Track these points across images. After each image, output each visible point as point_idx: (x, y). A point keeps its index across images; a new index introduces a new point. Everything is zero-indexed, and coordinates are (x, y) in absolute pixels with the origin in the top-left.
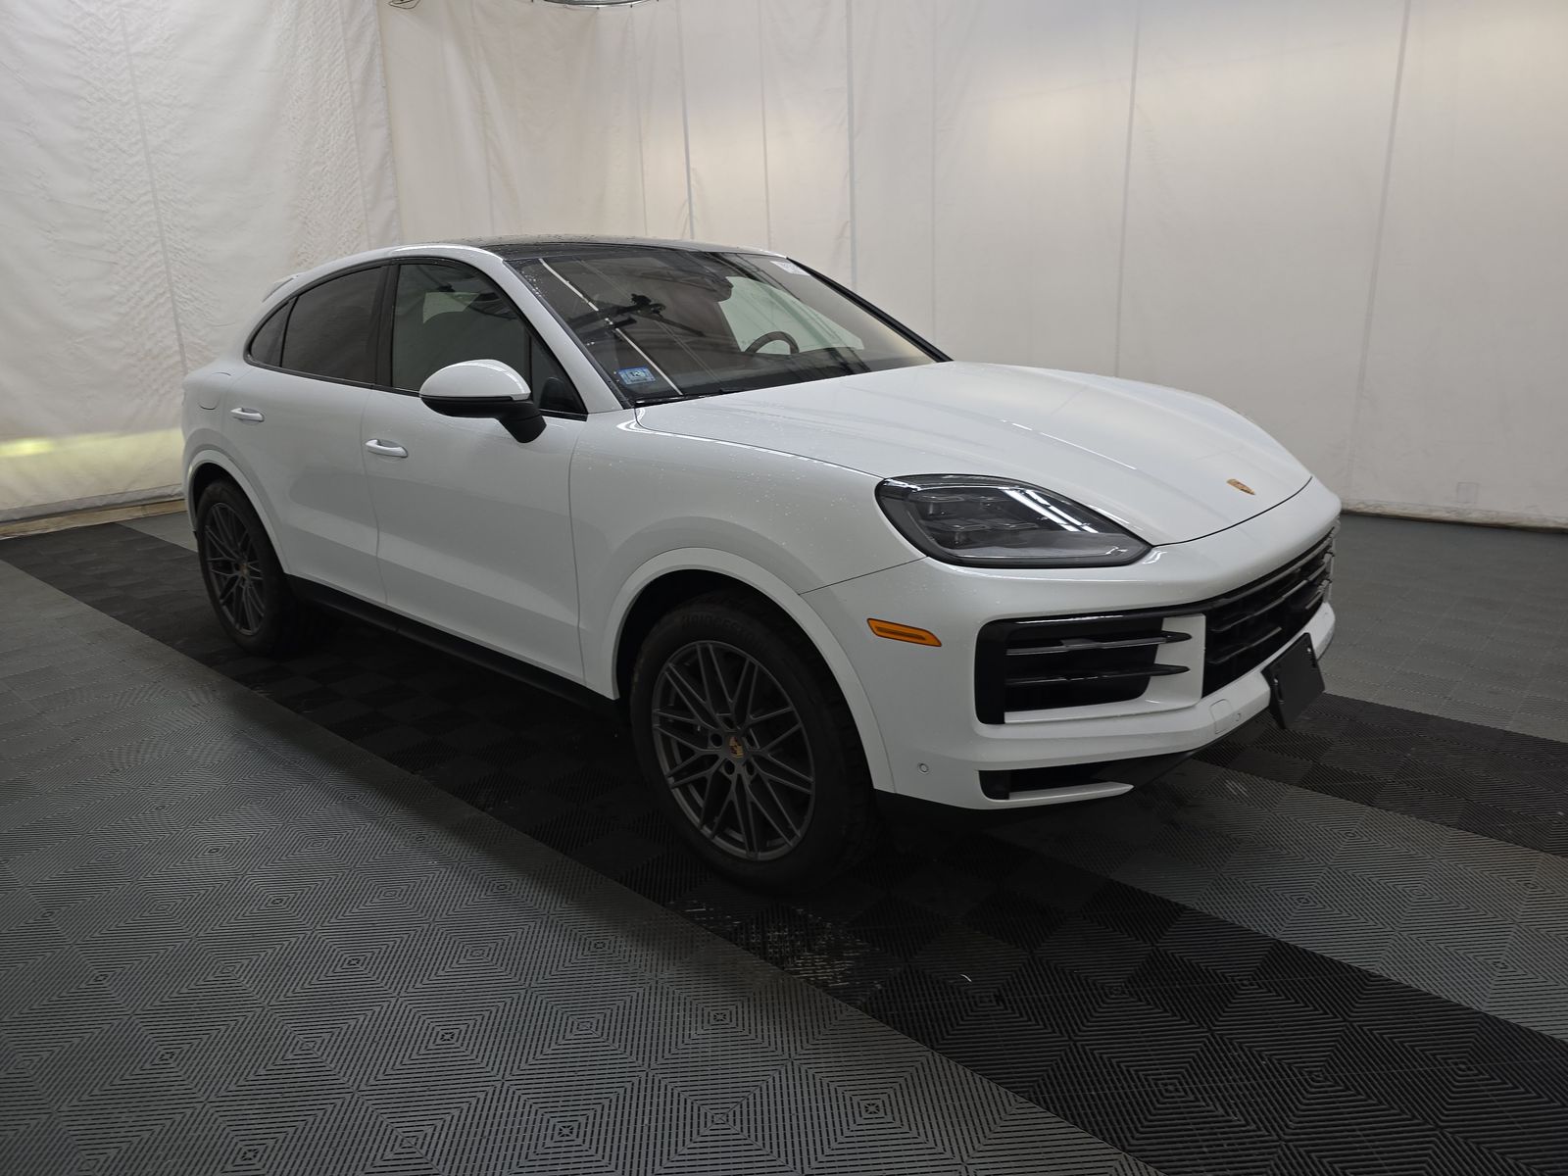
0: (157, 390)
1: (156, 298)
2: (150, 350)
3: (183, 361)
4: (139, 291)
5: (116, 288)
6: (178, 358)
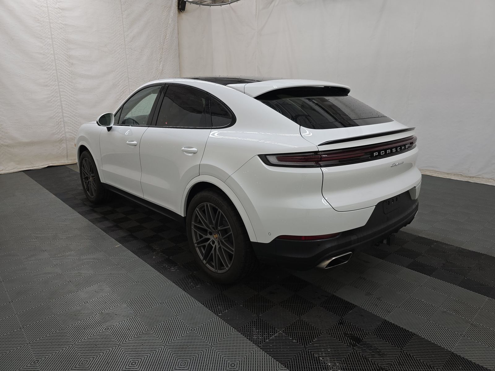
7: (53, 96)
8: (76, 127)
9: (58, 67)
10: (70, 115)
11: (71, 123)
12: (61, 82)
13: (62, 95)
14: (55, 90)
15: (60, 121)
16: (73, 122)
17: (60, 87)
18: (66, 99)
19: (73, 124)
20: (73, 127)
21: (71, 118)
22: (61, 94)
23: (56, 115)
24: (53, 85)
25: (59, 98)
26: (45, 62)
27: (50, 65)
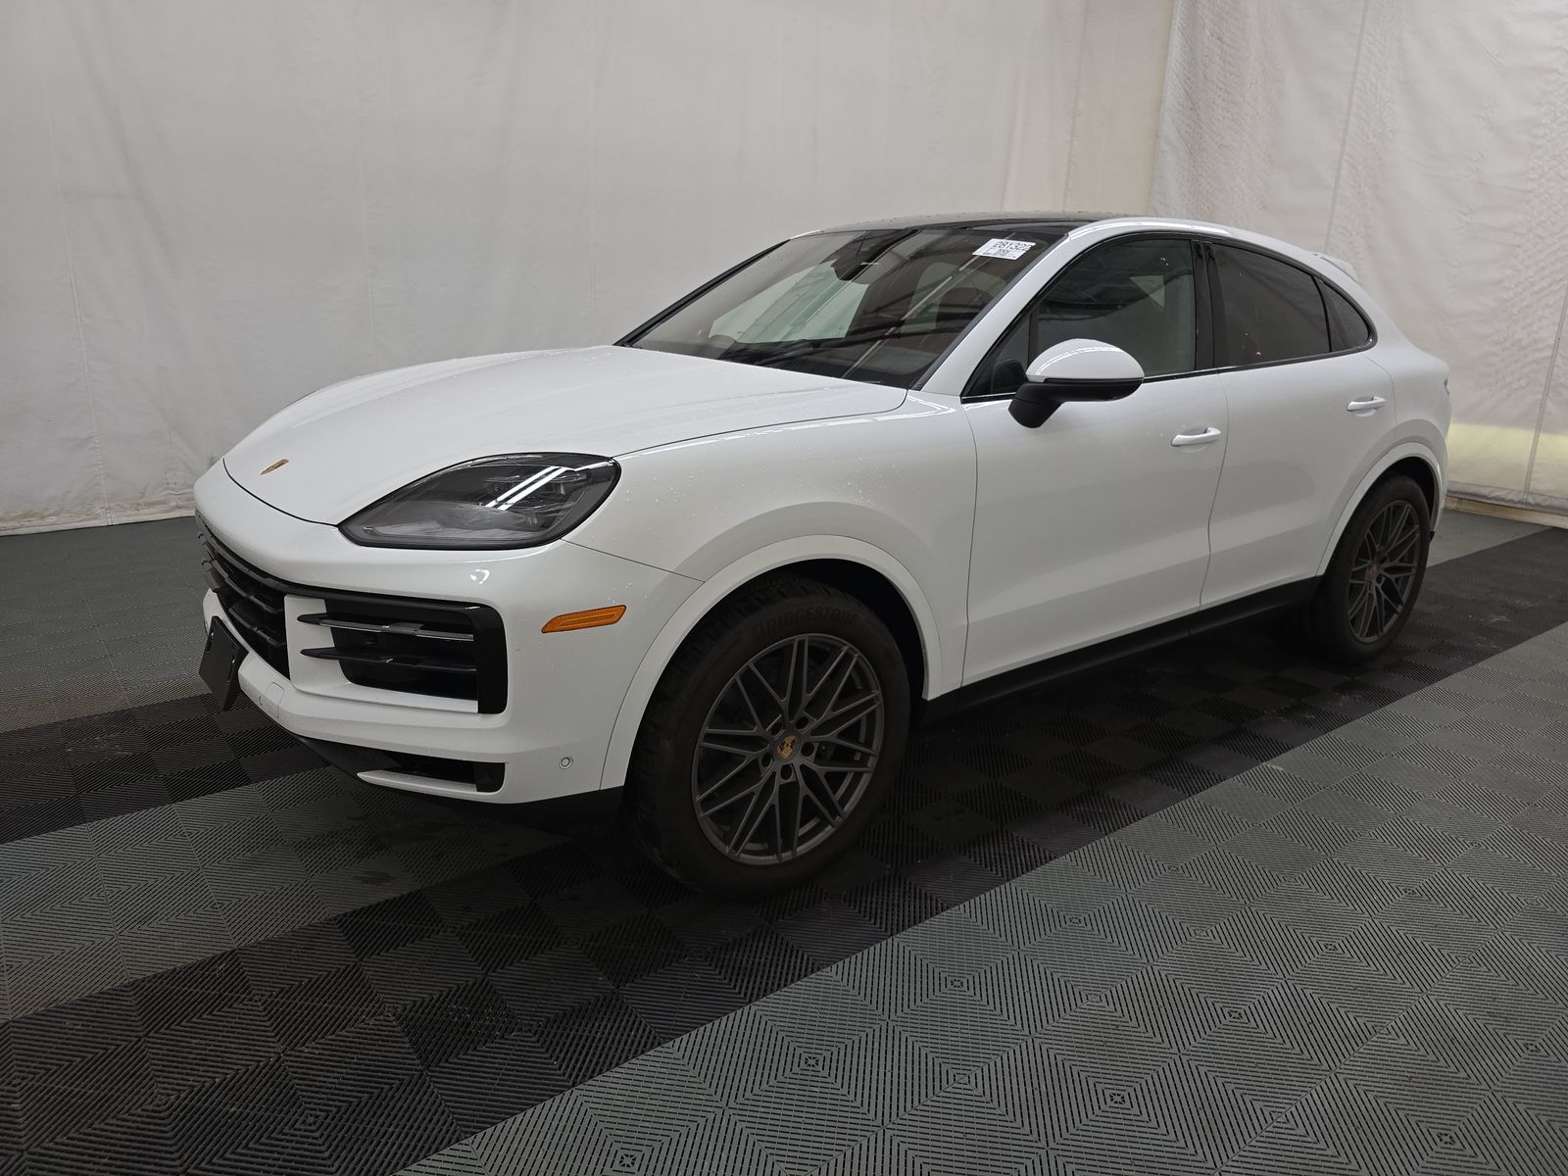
0: (1510, 384)
1: (1550, 285)
2: (1520, 340)
3: (1553, 358)
4: (1532, 277)
5: (1508, 272)
6: (1548, 353)
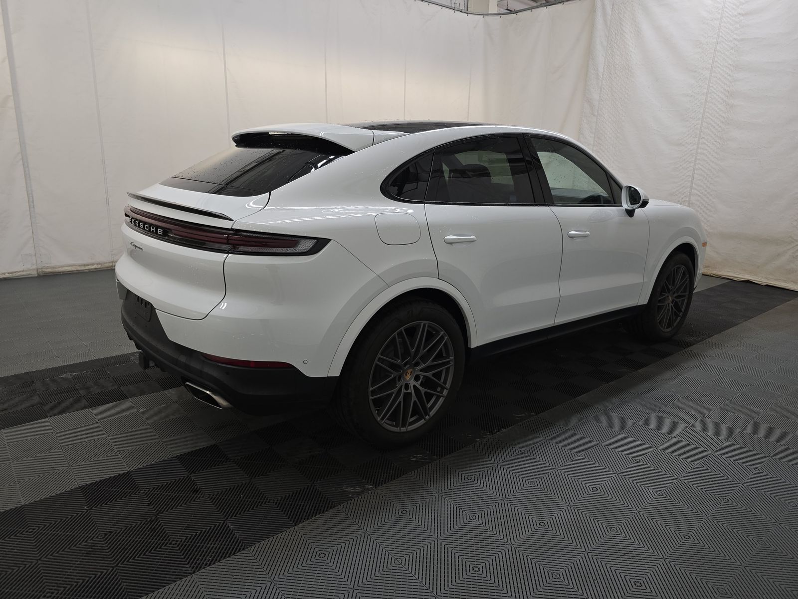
7: (684, 160)
8: (706, 213)
9: (707, 114)
10: (702, 193)
11: (699, 206)
12: (704, 138)
13: (699, 159)
14: (691, 151)
15: (683, 200)
16: (703, 205)
17: (700, 145)
18: (702, 166)
19: (702, 207)
20: (701, 213)
21: (702, 198)
22: (698, 157)
23: (681, 190)
24: (690, 143)
25: (693, 164)
26: (689, 108)
27: (696, 111)
